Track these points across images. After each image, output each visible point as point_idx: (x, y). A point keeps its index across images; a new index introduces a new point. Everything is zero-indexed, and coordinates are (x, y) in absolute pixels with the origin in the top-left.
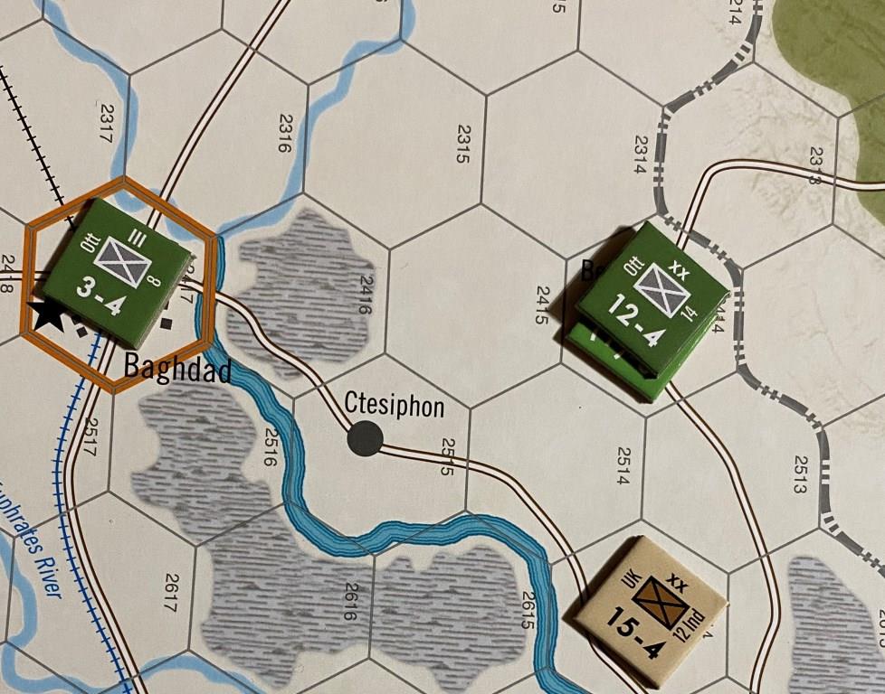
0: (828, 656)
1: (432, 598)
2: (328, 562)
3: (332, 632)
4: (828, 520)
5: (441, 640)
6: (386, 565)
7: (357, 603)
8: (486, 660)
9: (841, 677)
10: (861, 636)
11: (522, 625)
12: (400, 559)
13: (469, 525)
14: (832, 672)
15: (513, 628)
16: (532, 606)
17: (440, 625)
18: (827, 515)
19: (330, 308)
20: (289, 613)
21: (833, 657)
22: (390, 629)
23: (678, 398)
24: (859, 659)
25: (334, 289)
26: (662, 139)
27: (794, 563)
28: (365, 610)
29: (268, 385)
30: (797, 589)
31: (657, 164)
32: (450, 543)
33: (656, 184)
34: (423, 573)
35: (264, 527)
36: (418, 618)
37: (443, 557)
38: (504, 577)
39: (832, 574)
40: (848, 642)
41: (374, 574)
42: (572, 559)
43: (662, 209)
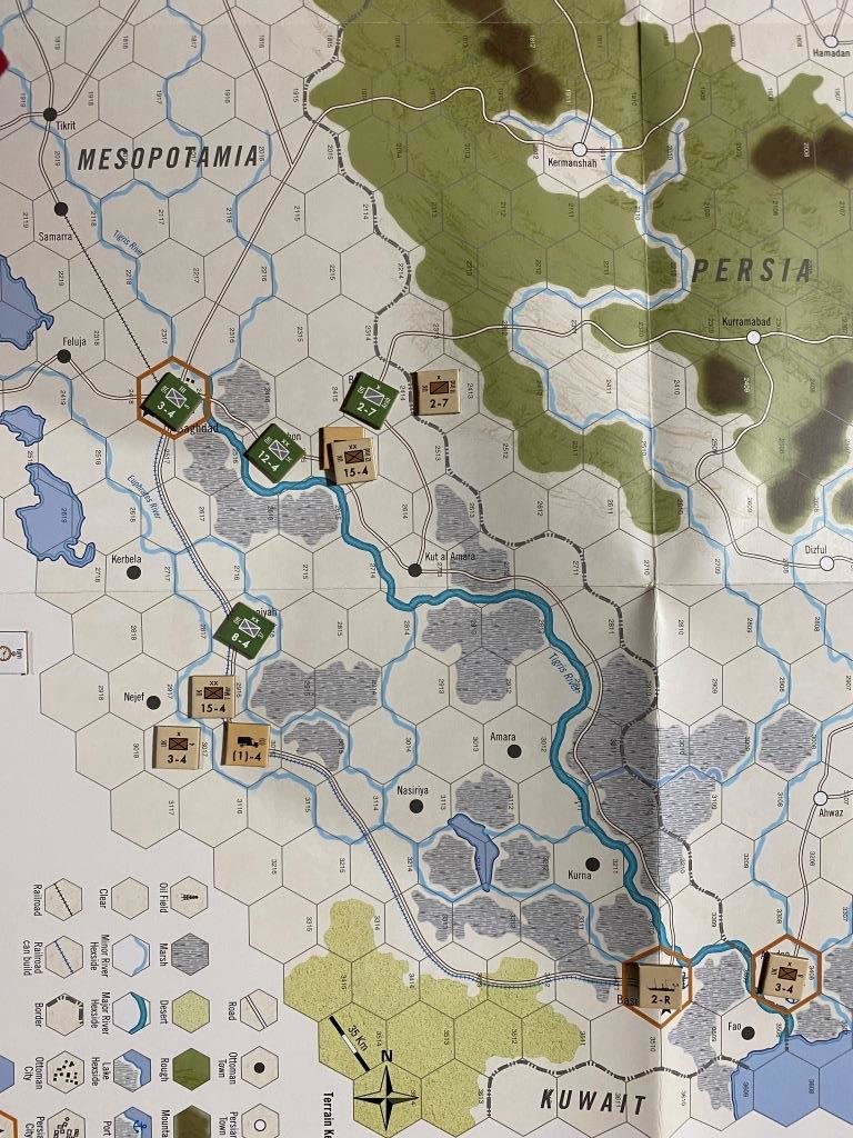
0: (450, 522)
1: (301, 510)
2: (261, 499)
3: (264, 525)
4: (449, 470)
5: (306, 526)
6: (283, 498)
7: (273, 514)
8: (323, 532)
9: (456, 530)
10: (463, 514)
11: (336, 518)
12: (288, 496)
13: (314, 481)
14: (452, 528)
15: (333, 519)
16: (339, 511)
17: (305, 520)
19: (254, 401)
20: (247, 519)
22: (286, 523)
23: (390, 427)
24: (462, 523)
25: (255, 393)
26: (376, 326)
27: (437, 488)
29: (233, 432)
30: (438, 497)
31: (375, 336)
32: (307, 488)
33: (375, 344)
34: (297, 501)
35: (235, 487)
36: (296, 518)
37: (305, 494)
38: (328, 500)
39: (451, 491)
40: (458, 516)
41: (278, 502)
42: (353, 491)
43: (378, 354)
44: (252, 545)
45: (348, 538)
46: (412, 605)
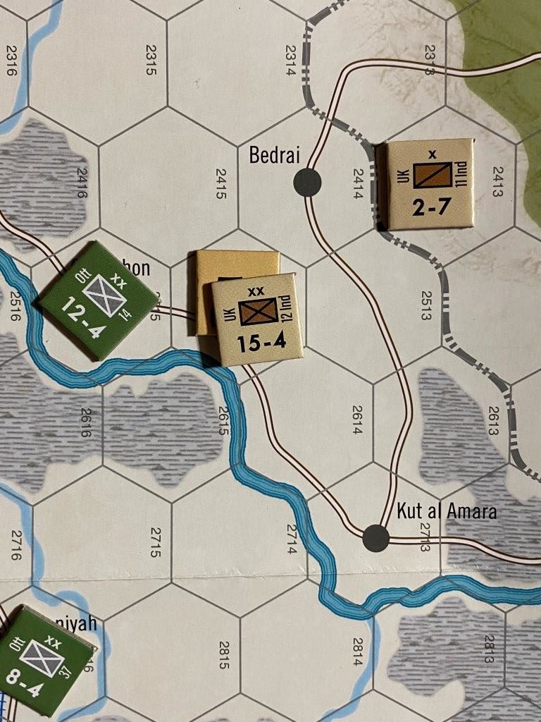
0: (449, 443)
1: (149, 415)
2: (66, 393)
3: (73, 447)
4: (448, 340)
5: (158, 448)
6: (112, 393)
7: (91, 424)
8: (194, 460)
9: (459, 458)
10: (474, 427)
11: (220, 432)
12: (123, 387)
13: (175, 358)
14: (452, 455)
15: (213, 434)
16: (226, 417)
17: (157, 436)
18: (448, 336)
19: (54, 195)
20: (38, 435)
21: (453, 443)
22: (118, 442)
23: (330, 251)
24: (472, 445)
25: (57, 180)
26: (307, 47)
27: (422, 374)
28: (98, 429)
29: (10, 258)
30: (425, 393)
31: (304, 67)
32: (160, 373)
33: (304, 83)
34: (141, 397)
35: (15, 369)
36: (139, 432)
37: (156, 384)
38: (205, 396)
39: (451, 381)
40: (464, 432)
41: (103, 400)
42: (255, 379)
43: (310, 103)
44: (49, 488)
45: (243, 474)
46: (370, 608)
